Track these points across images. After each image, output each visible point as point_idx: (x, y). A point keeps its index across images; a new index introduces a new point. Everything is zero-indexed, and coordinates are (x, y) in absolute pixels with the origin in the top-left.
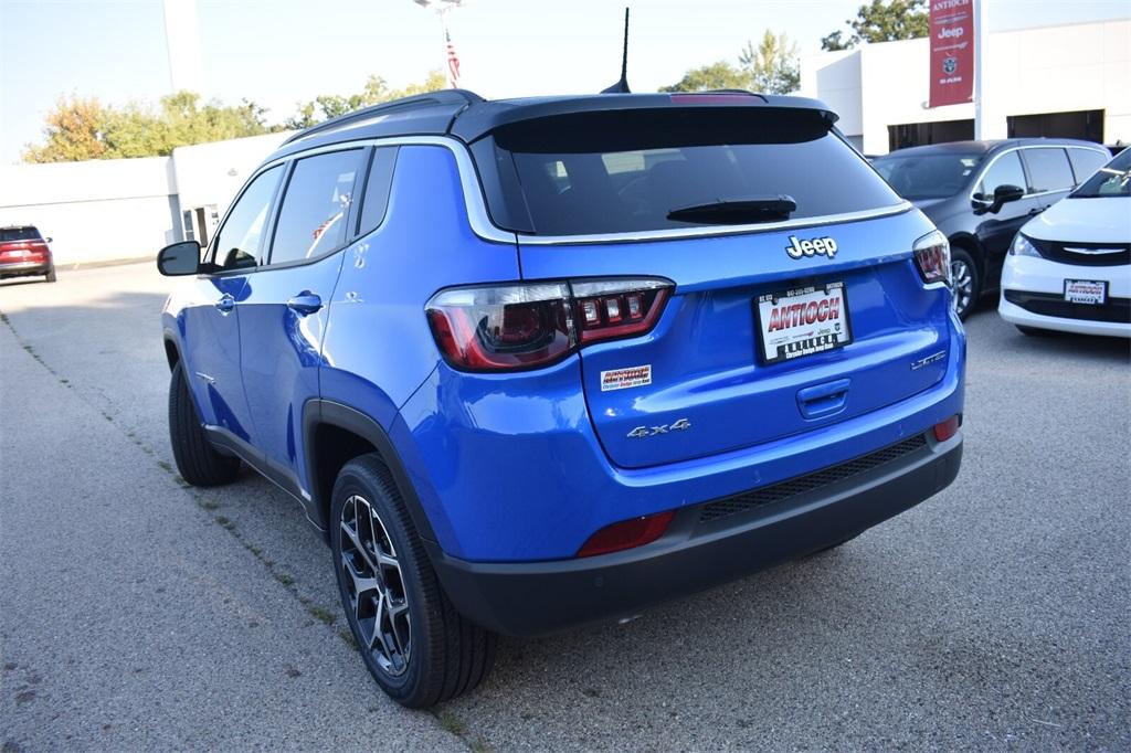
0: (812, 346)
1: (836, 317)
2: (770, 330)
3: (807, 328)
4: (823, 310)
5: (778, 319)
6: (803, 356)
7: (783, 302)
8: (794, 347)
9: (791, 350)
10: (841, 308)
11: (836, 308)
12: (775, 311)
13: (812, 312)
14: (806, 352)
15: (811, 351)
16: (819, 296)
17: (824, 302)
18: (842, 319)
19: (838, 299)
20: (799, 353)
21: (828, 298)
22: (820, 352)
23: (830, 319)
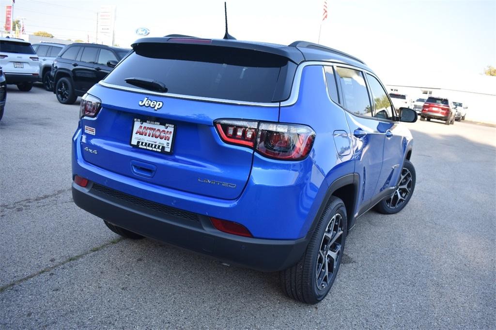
0: (152, 147)
1: (168, 140)
2: (136, 133)
3: (154, 139)
4: (162, 134)
5: (141, 130)
6: (146, 149)
7: (145, 125)
8: (144, 144)
9: (142, 145)
10: (171, 136)
11: (169, 136)
12: (141, 127)
13: (158, 133)
14: (148, 148)
15: (151, 149)
16: (162, 128)
17: (164, 131)
18: (170, 141)
19: (171, 132)
20: (145, 147)
21: (166, 130)
22: (154, 151)
23: (165, 139)
